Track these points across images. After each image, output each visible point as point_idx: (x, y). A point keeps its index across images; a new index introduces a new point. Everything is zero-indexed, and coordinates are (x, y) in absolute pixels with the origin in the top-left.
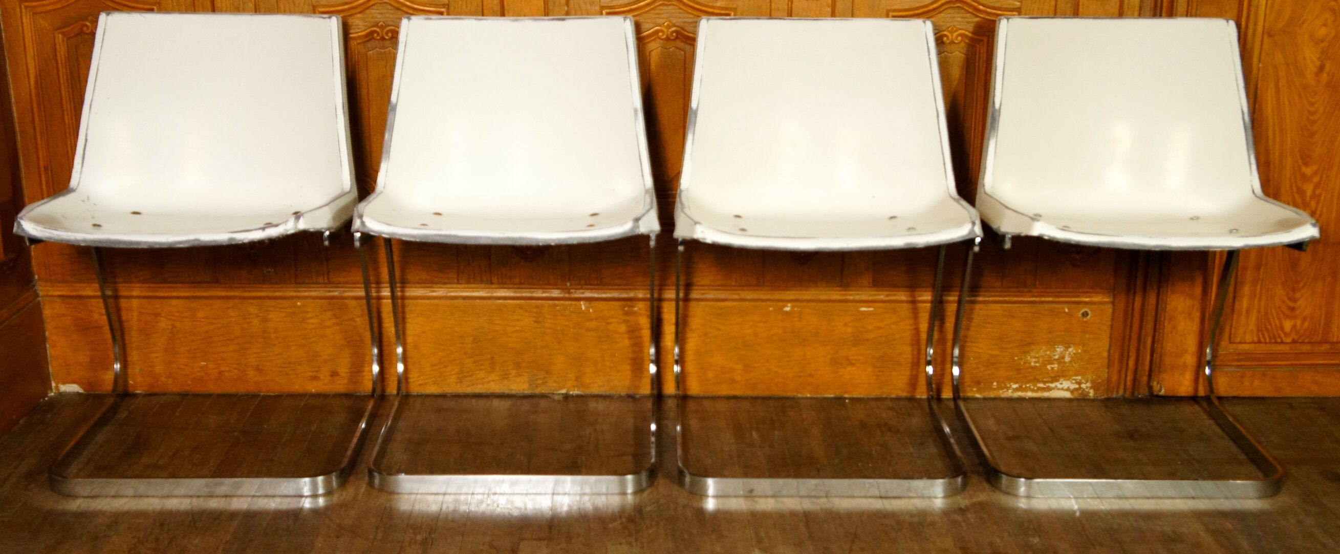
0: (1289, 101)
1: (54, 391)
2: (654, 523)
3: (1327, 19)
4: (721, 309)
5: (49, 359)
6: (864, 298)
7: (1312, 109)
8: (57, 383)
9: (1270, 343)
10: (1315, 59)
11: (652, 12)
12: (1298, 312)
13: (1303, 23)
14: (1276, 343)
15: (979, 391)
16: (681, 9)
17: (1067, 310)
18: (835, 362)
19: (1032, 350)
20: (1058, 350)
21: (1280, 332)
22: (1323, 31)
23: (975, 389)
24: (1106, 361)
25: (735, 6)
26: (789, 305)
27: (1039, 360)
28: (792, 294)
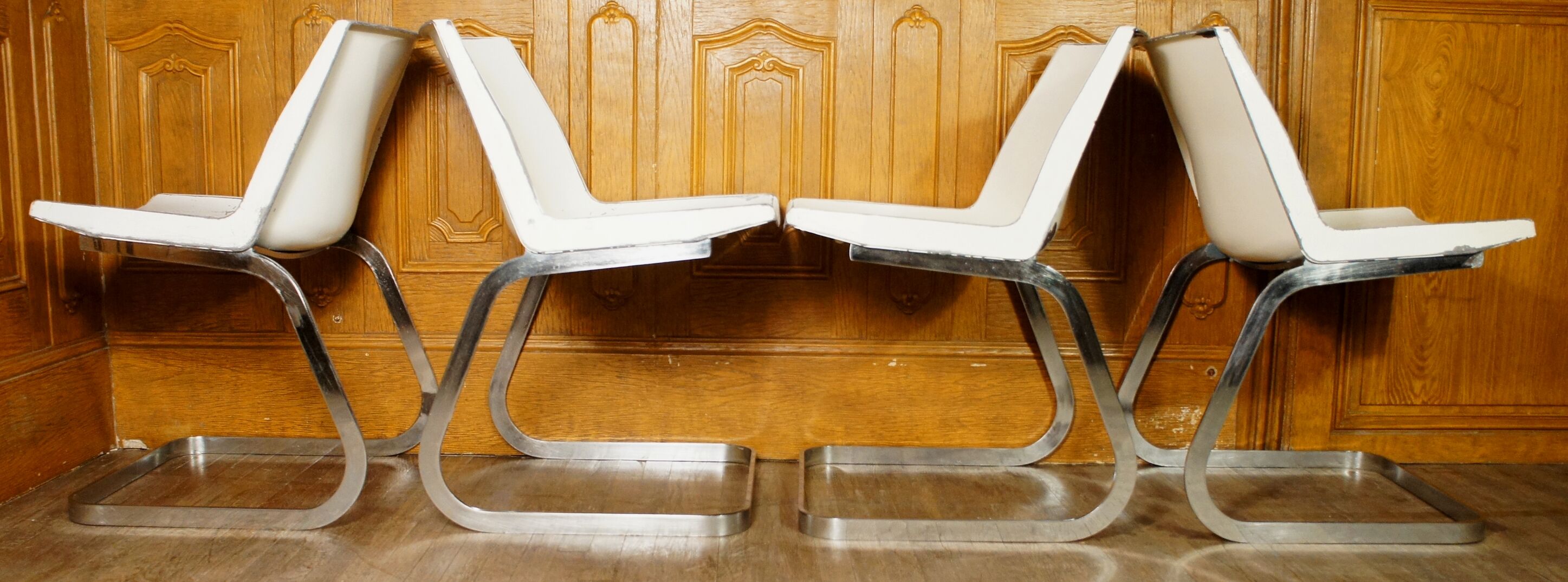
0: (1409, 148)
1: (118, 446)
2: (740, 568)
3: (1440, 65)
4: (820, 363)
5: (114, 413)
6: (976, 352)
7: (1431, 157)
8: (121, 438)
9: (1401, 405)
10: (1431, 106)
11: (746, 42)
12: (1426, 372)
13: (1417, 68)
14: (1407, 405)
15: (1100, 457)
16: (779, 38)
17: (1192, 368)
18: (944, 424)
19: (1157, 411)
20: (1183, 411)
21: (1410, 393)
22: (1437, 77)
23: (1096, 455)
24: (1234, 424)
25: (835, 36)
26: (895, 360)
27: (1163, 423)
28: (899, 348)
